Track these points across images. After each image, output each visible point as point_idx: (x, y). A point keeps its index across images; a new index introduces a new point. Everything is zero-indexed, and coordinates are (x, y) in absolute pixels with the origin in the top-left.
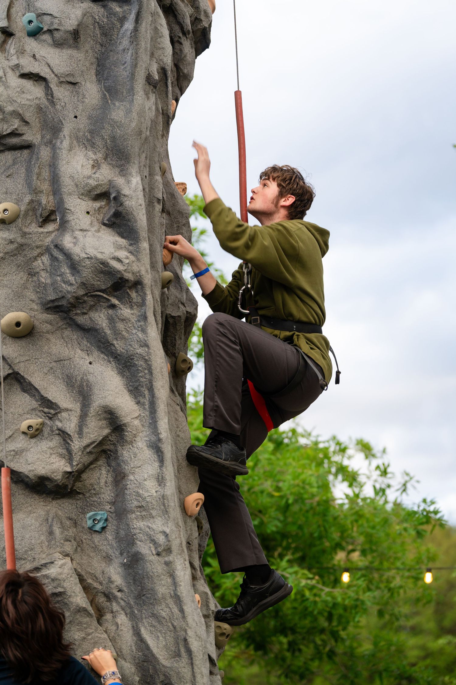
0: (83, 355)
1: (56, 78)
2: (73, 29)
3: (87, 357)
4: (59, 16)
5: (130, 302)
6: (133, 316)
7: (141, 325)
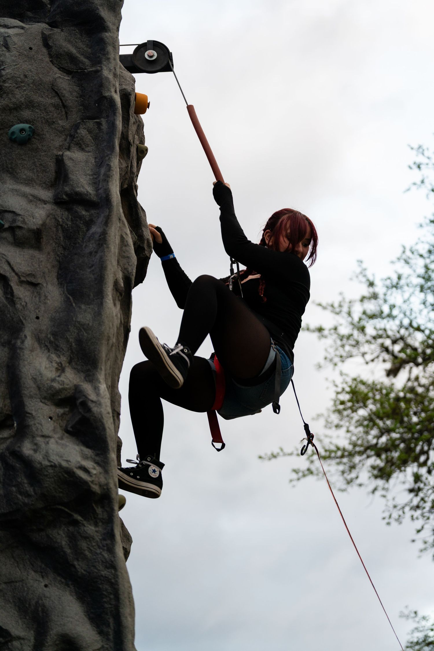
0: (37, 577)
1: (16, 277)
2: (37, 228)
3: (41, 579)
4: (22, 214)
5: (95, 518)
6: (98, 534)
7: (107, 544)
